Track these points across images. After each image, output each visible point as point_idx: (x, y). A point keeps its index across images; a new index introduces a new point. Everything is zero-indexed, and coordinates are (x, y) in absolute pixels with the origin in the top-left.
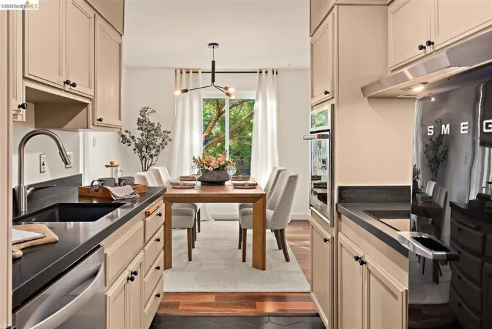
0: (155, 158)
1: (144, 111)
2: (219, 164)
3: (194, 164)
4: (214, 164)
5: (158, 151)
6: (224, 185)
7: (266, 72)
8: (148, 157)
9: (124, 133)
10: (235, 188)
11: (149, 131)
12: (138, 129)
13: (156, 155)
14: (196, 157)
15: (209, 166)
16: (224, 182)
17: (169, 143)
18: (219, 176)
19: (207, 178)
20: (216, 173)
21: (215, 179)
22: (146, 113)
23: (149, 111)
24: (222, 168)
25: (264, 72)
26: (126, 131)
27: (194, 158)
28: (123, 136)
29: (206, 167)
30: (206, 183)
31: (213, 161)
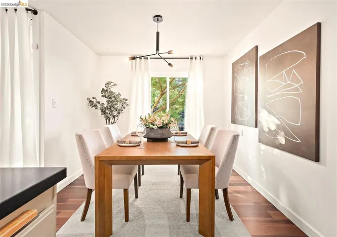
0: (116, 118)
1: (108, 84)
2: (163, 123)
3: (141, 122)
4: (159, 123)
5: (119, 113)
6: (167, 141)
7: (196, 58)
8: (111, 117)
9: (92, 99)
10: (177, 145)
11: (110, 98)
12: (102, 96)
13: (117, 116)
14: (143, 117)
15: (153, 125)
16: (167, 138)
17: (126, 107)
18: (162, 134)
19: (152, 135)
20: (160, 131)
21: (159, 137)
22: (110, 86)
23: (112, 84)
24: (165, 127)
25: (194, 59)
26: (94, 98)
27: (141, 118)
28: (91, 101)
29: (151, 126)
30: (151, 140)
31: (158, 120)
